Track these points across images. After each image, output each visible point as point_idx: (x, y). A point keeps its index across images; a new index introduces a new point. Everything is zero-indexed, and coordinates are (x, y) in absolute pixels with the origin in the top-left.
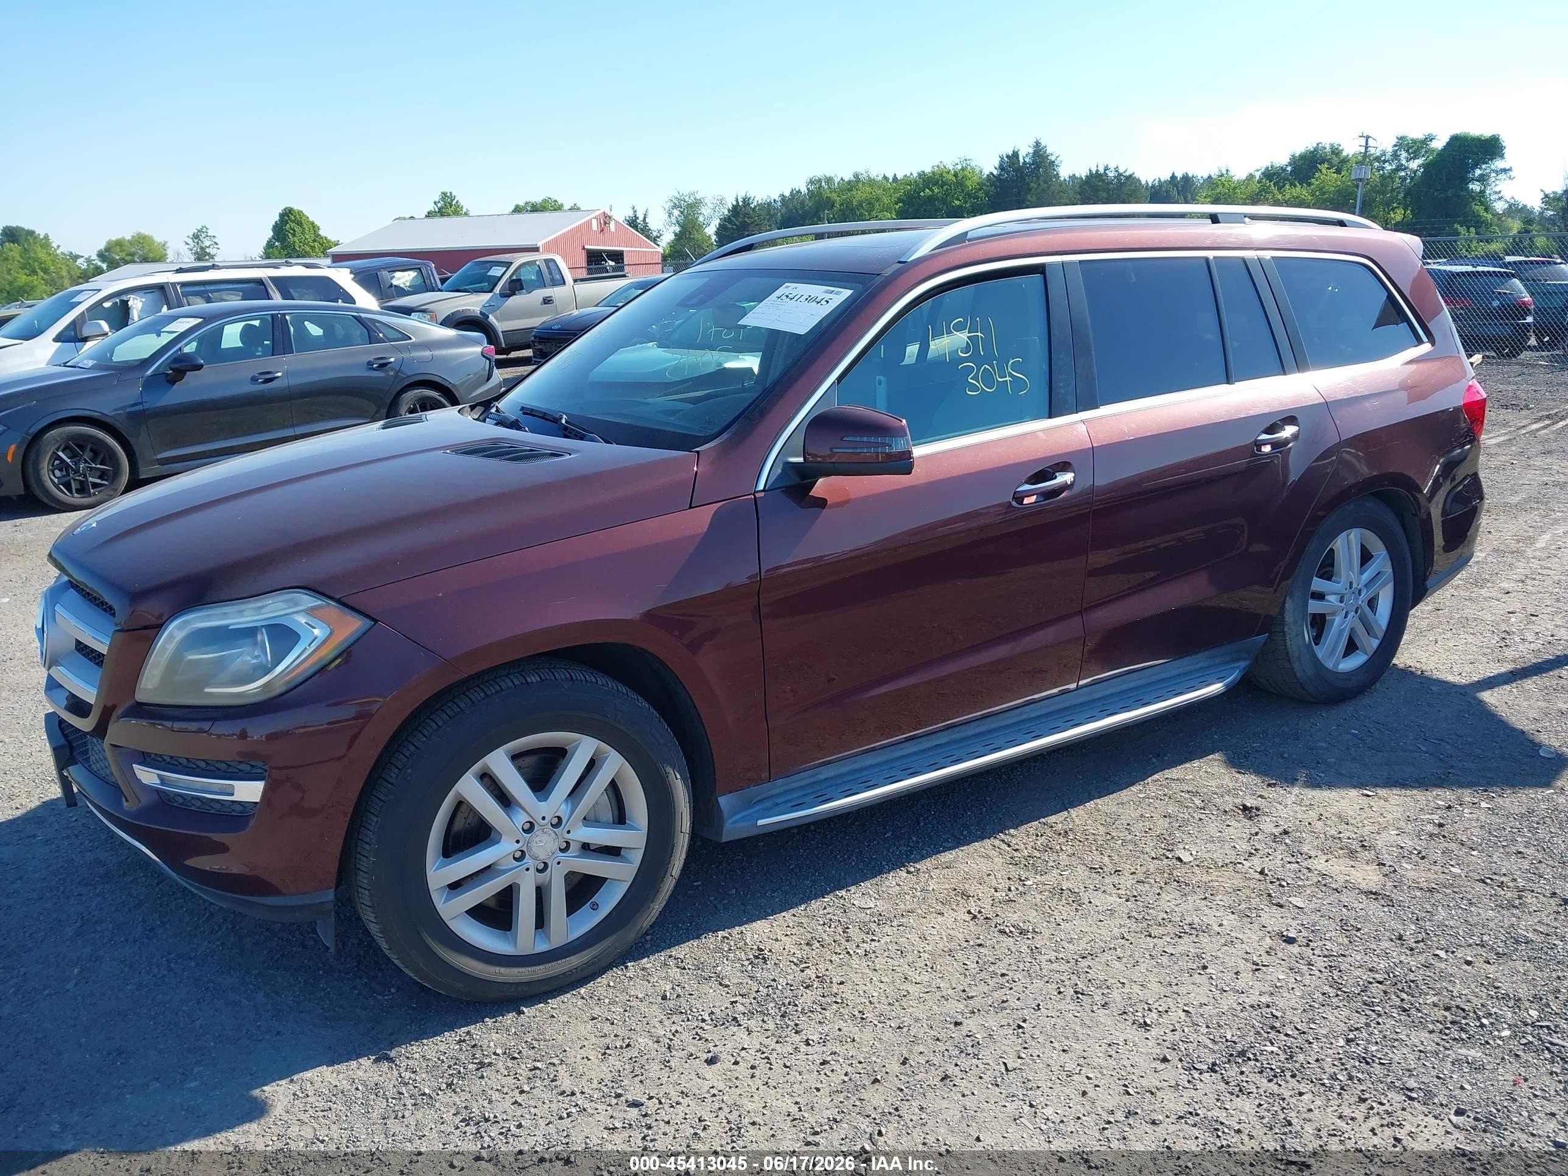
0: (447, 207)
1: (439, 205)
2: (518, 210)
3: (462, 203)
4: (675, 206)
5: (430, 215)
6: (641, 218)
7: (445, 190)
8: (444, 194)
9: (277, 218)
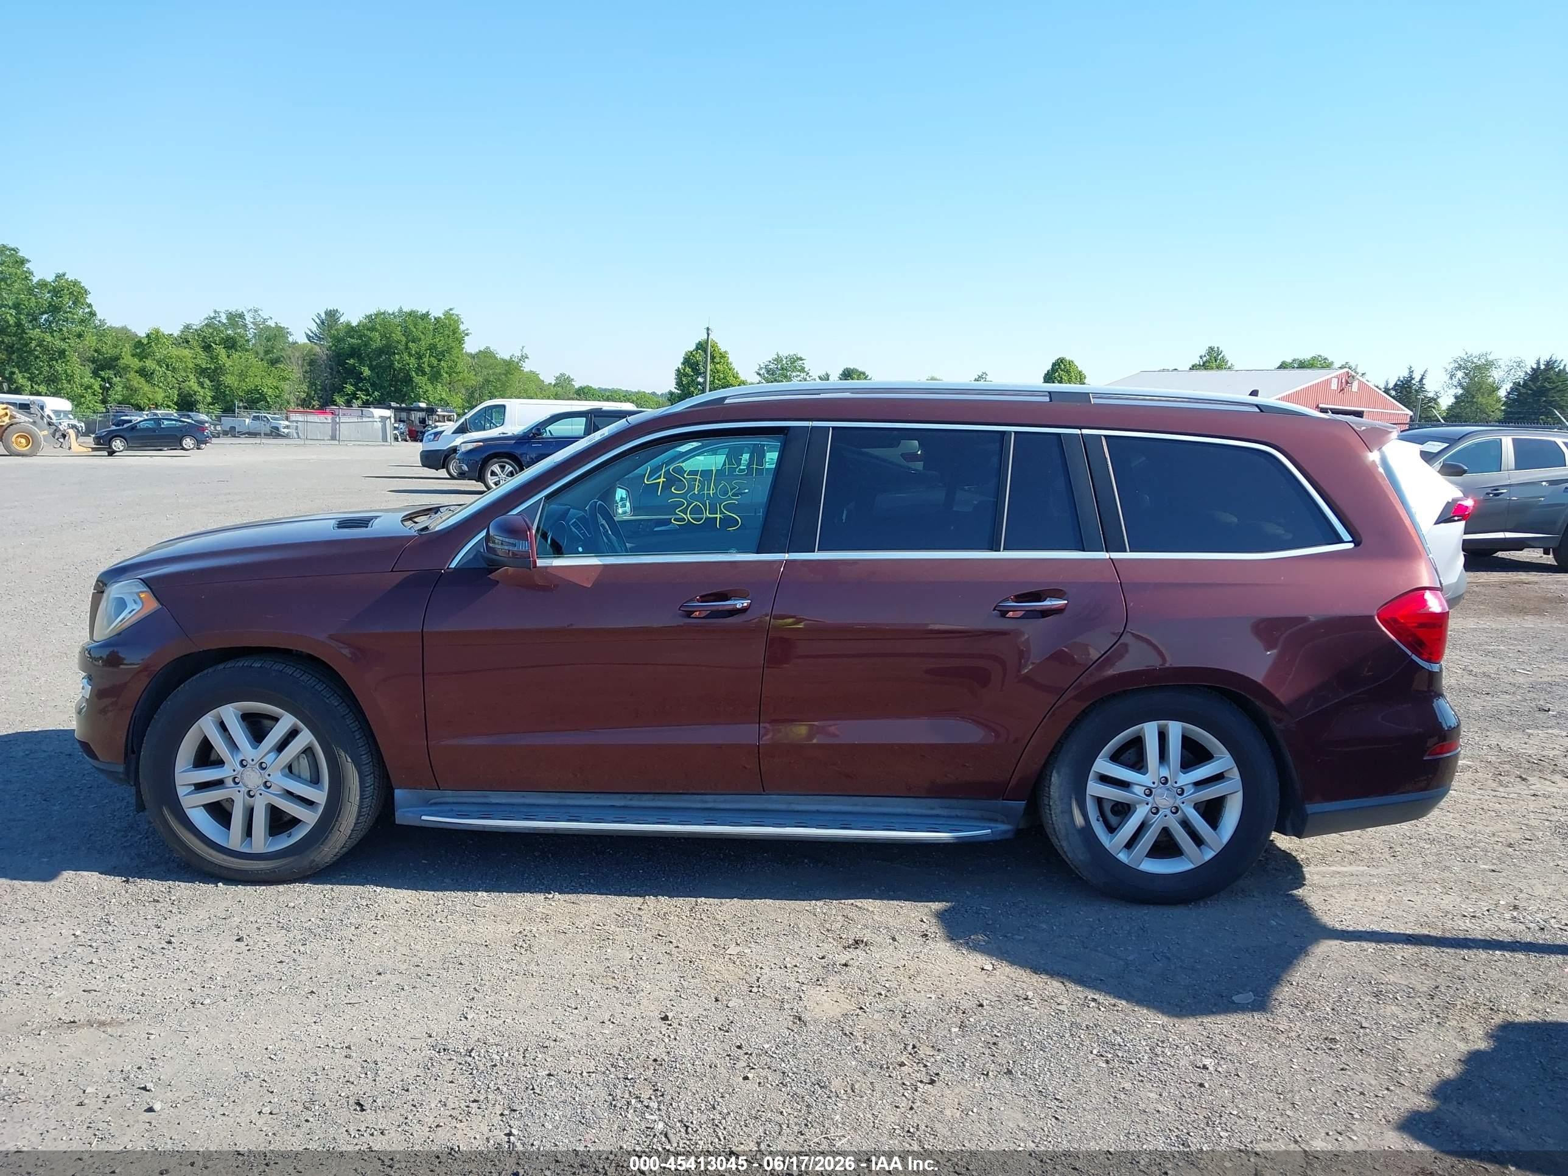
0: (1213, 361)
1: (1204, 359)
2: (1283, 366)
3: (1227, 357)
4: (1459, 368)
5: (1193, 368)
6: (1417, 377)
7: (1212, 345)
8: (1211, 349)
9: (1050, 367)
